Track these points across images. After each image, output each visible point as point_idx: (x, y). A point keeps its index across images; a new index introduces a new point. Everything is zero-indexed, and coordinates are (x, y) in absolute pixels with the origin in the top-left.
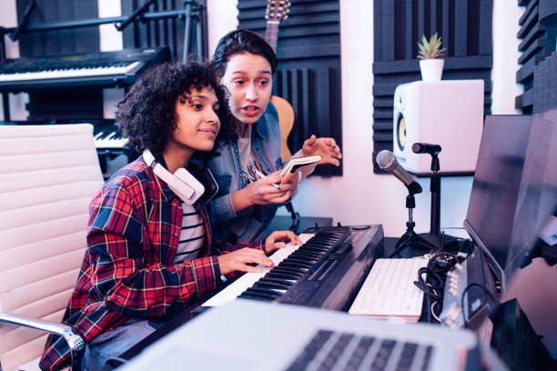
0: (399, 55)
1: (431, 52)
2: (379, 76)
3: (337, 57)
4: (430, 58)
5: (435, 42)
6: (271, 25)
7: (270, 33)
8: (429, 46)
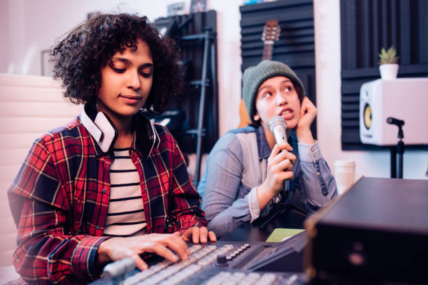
0: (360, 65)
1: (389, 59)
2: (345, 80)
3: (313, 67)
4: (388, 63)
5: (392, 53)
6: (267, 45)
7: (266, 51)
8: (387, 54)
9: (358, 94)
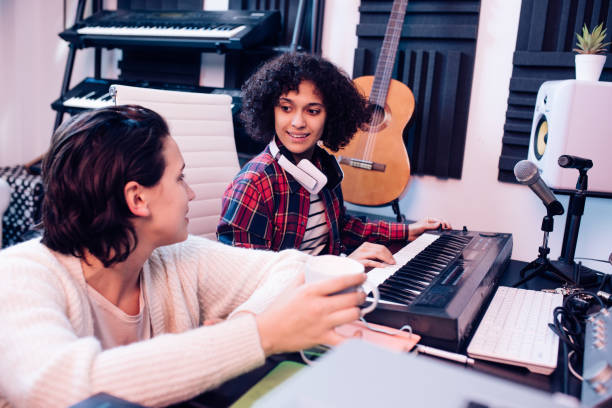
0: (548, 45)
1: (592, 46)
2: (519, 67)
3: (473, 41)
4: (589, 53)
5: (599, 34)
7: (397, 6)
8: (590, 38)
9: (534, 94)
